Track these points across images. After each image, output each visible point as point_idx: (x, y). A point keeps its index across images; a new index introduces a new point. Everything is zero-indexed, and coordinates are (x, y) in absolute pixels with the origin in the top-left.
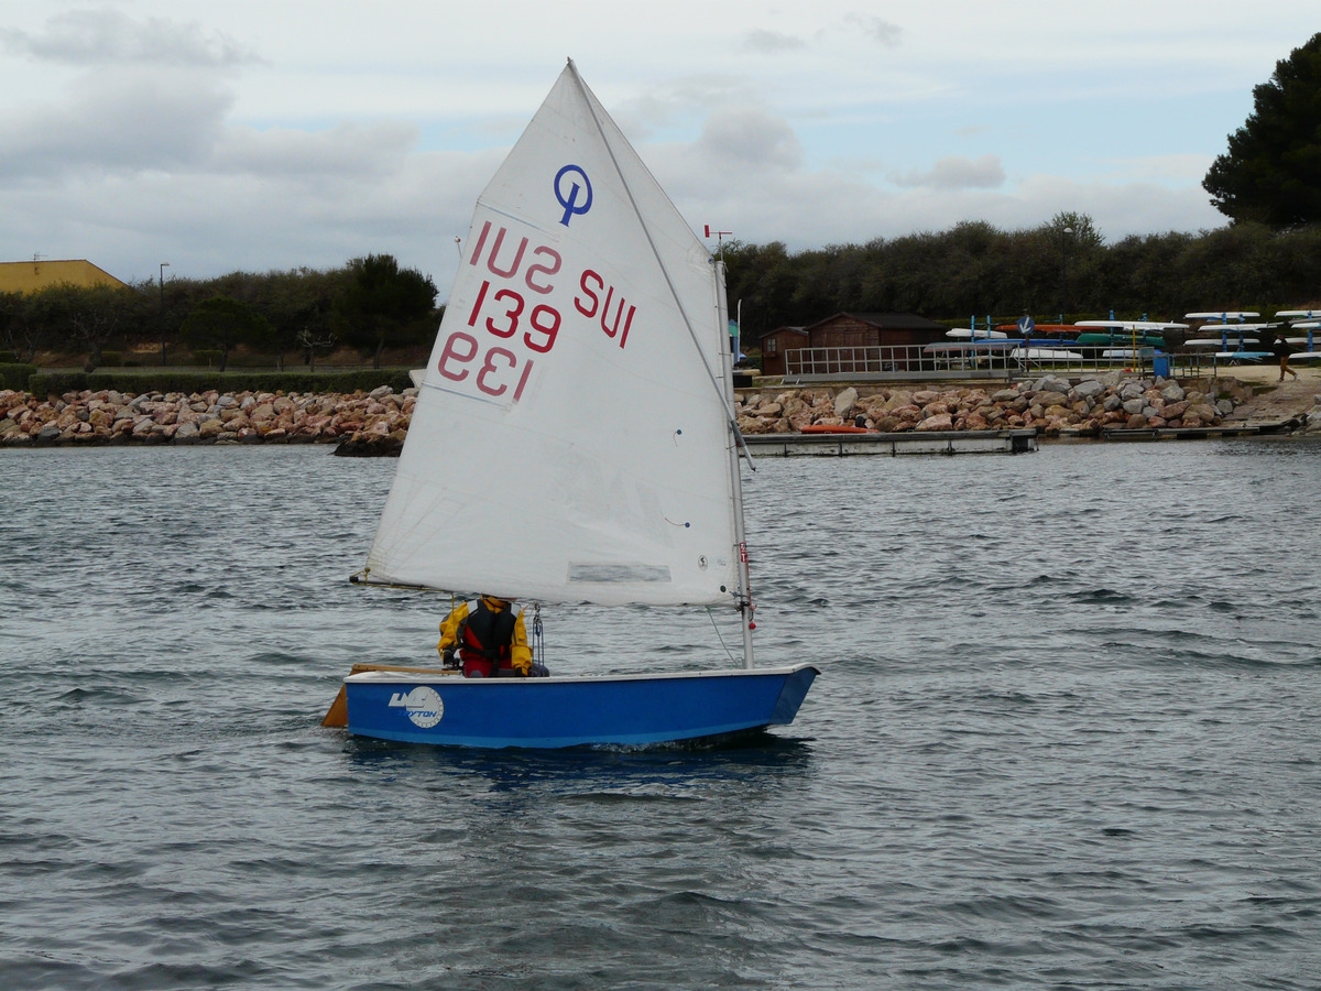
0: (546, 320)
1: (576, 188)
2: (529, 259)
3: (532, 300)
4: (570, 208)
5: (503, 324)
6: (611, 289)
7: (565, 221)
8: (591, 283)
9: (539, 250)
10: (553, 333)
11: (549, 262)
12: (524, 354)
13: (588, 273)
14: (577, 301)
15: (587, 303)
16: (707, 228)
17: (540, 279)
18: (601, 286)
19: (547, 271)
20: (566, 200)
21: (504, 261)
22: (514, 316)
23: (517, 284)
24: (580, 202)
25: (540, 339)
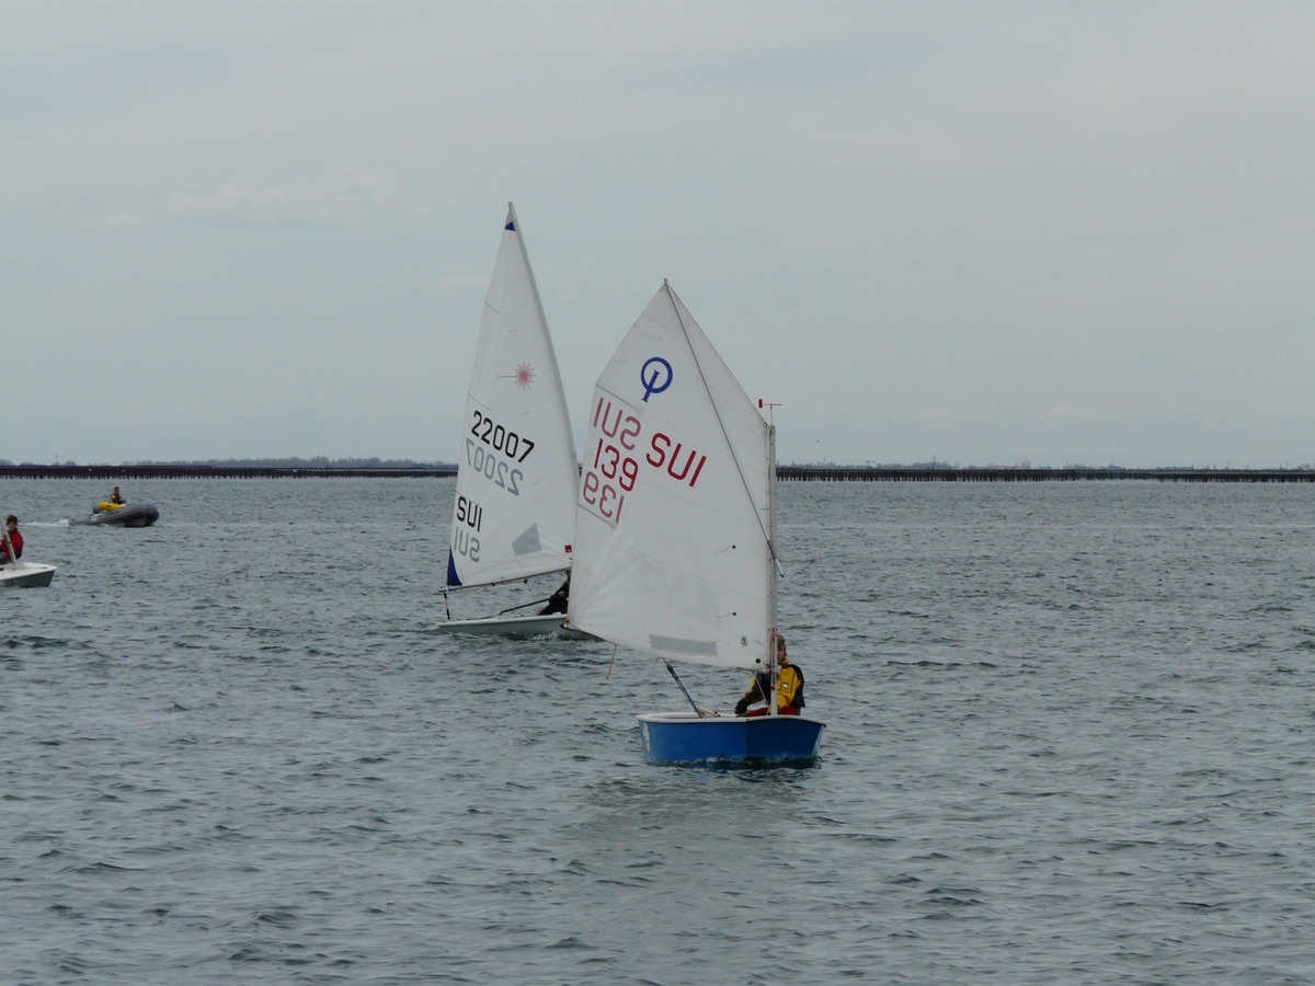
0: (630, 468)
1: (656, 374)
2: (623, 425)
3: (624, 453)
4: (650, 389)
5: (609, 470)
6: (679, 446)
7: (645, 399)
8: (660, 443)
9: (629, 419)
10: (633, 477)
11: (633, 427)
12: (620, 491)
13: (658, 435)
14: (648, 455)
15: (656, 457)
16: (760, 401)
17: (628, 439)
18: (669, 444)
19: (634, 435)
20: (648, 382)
21: (610, 427)
22: (614, 464)
23: (615, 442)
24: (657, 385)
25: (627, 482)
